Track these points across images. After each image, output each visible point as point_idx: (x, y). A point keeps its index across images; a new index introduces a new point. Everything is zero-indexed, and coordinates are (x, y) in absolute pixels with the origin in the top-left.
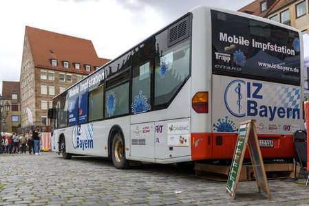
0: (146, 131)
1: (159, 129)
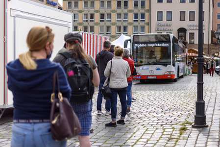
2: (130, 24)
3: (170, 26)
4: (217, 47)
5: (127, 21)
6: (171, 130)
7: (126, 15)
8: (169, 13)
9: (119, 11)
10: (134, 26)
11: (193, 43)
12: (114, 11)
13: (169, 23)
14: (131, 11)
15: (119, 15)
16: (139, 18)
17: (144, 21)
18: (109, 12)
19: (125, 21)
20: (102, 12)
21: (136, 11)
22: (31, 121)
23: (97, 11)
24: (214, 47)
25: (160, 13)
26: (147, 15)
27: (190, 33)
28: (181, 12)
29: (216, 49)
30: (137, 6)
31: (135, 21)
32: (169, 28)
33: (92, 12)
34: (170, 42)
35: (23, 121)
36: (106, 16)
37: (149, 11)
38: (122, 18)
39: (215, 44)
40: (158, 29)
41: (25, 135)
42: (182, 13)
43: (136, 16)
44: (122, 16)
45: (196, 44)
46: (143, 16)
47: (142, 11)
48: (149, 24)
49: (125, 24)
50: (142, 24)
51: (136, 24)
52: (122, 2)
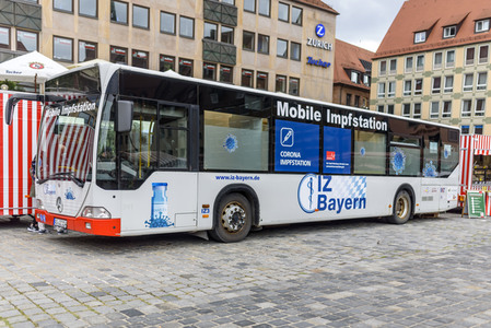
0: (434, 191)
1: (442, 190)
5: (485, 88)
7: (483, 76)
9: (469, 70)
12: (459, 70)
15: (469, 77)
18: (450, 73)
19: (482, 88)
20: (437, 74)
23: (428, 74)
33: (420, 76)
36: (443, 81)
38: (475, 83)
44: (476, 77)
49: (479, 94)
52: (477, 49)
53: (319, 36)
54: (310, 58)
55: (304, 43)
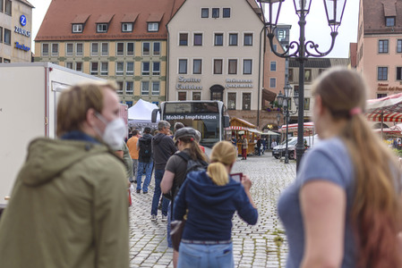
2: (138, 78)
3: (198, 81)
4: (272, 116)
5: (132, 74)
6: (264, 241)
7: (131, 65)
8: (198, 62)
9: (120, 59)
10: (143, 82)
11: (235, 109)
12: (112, 59)
13: (197, 77)
14: (138, 59)
15: (120, 65)
16: (151, 70)
17: (159, 74)
18: (105, 60)
19: (130, 74)
20: (94, 60)
21: (146, 59)
22: (207, 242)
23: (87, 59)
24: (267, 115)
25: (183, 62)
26: (163, 64)
27: (229, 93)
28: (215, 60)
29: (270, 118)
30: (148, 50)
31: (144, 74)
32: (196, 85)
33: (79, 60)
34: (218, 112)
35: (198, 242)
36: (100, 66)
37: (166, 59)
38: (125, 70)
39: (269, 110)
40: (179, 86)
41: (200, 258)
42: (218, 62)
43: (146, 66)
44: (126, 66)
45: (239, 111)
46: (157, 66)
47: (156, 59)
48: (166, 79)
49: (130, 78)
50: (156, 78)
51: (146, 78)
52: (126, 45)
53: (22, 25)
54: (16, 43)
55: (13, 30)
